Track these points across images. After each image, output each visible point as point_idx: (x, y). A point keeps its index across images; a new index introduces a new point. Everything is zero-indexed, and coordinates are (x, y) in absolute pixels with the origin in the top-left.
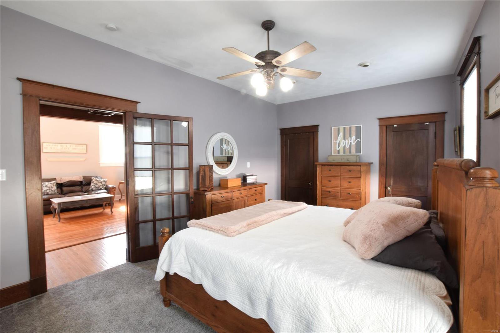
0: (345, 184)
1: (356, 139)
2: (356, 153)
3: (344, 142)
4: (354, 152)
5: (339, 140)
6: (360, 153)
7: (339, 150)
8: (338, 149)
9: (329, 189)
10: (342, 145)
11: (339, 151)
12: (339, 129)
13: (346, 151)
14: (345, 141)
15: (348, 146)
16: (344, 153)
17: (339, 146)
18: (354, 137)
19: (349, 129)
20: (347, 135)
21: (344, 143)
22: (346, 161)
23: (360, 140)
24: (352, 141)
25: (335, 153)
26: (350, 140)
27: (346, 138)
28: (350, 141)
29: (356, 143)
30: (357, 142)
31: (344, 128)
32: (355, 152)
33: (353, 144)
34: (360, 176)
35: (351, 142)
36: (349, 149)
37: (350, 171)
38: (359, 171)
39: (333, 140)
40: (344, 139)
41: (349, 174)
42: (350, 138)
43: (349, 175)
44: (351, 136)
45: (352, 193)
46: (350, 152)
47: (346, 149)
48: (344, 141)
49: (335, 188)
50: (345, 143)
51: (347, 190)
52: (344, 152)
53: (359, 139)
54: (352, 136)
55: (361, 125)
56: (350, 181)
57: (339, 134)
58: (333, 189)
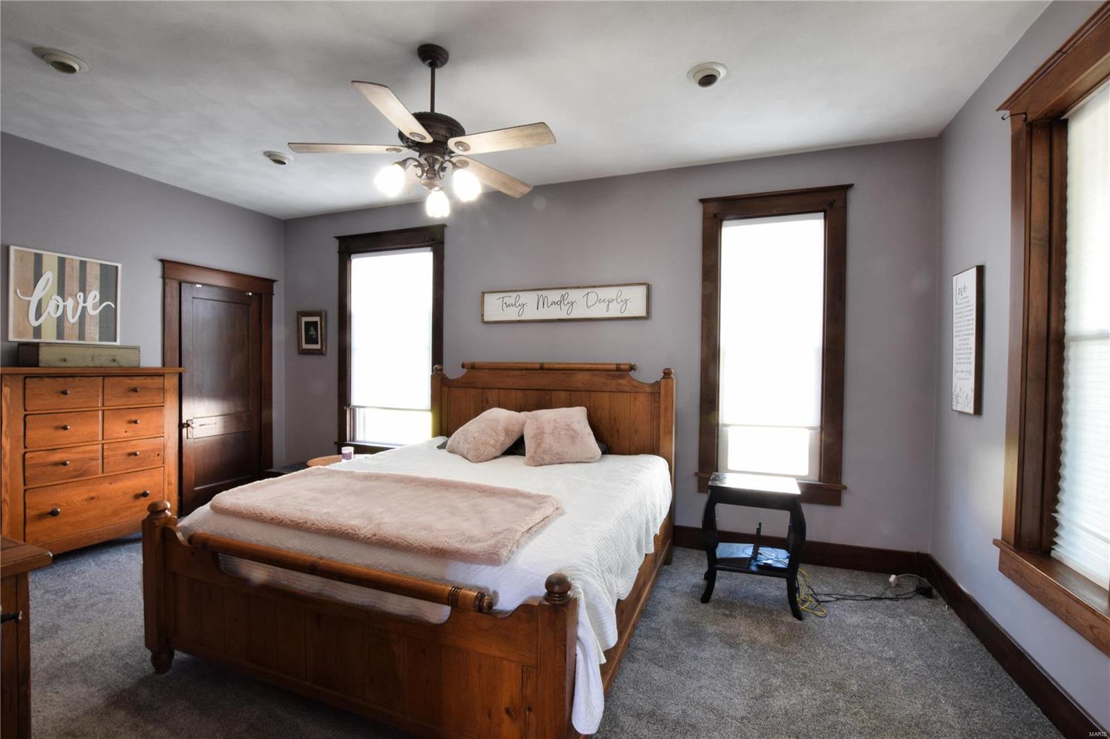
0: (118, 429)
1: (101, 302)
2: (100, 340)
3: (61, 304)
4: (93, 334)
5: (39, 292)
6: (115, 341)
7: (40, 326)
8: (36, 324)
9: (57, 457)
10: (51, 312)
11: (37, 331)
12: (38, 259)
13: (67, 331)
14: (64, 301)
15: (73, 318)
16: (58, 338)
17: (38, 315)
18: (94, 295)
19: (77, 266)
20: (72, 283)
21: (58, 306)
22: (107, 363)
23: (113, 306)
24: (89, 304)
25: (19, 337)
26: (81, 301)
27: (66, 292)
28: (81, 304)
29: (100, 312)
30: (103, 309)
31: (62, 262)
32: (97, 337)
33: (93, 312)
34: (164, 402)
35: (84, 308)
36: (78, 326)
37: (135, 390)
38: (159, 389)
39: (16, 291)
40: (61, 291)
41: (134, 400)
42: (81, 294)
43: (133, 402)
44: (83, 288)
45: (141, 452)
46: (82, 337)
47: (66, 325)
48: (60, 299)
49: (80, 449)
50: (65, 307)
51: (123, 445)
52: (60, 334)
53: (107, 301)
54: (87, 288)
55: (120, 266)
56: (134, 418)
57: (38, 275)
58: (79, 452)
